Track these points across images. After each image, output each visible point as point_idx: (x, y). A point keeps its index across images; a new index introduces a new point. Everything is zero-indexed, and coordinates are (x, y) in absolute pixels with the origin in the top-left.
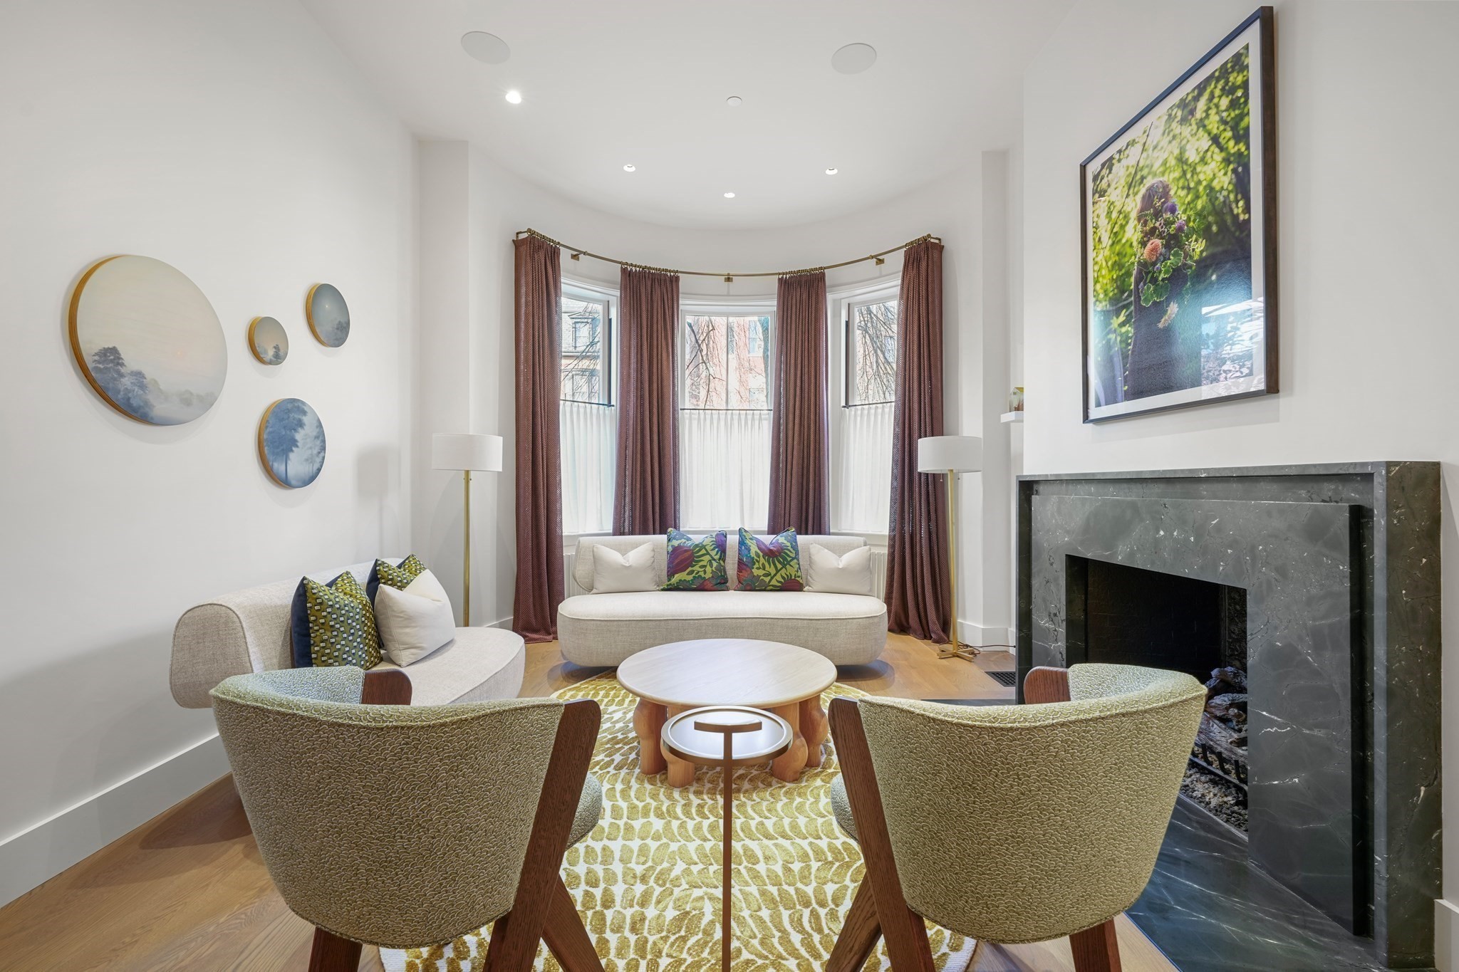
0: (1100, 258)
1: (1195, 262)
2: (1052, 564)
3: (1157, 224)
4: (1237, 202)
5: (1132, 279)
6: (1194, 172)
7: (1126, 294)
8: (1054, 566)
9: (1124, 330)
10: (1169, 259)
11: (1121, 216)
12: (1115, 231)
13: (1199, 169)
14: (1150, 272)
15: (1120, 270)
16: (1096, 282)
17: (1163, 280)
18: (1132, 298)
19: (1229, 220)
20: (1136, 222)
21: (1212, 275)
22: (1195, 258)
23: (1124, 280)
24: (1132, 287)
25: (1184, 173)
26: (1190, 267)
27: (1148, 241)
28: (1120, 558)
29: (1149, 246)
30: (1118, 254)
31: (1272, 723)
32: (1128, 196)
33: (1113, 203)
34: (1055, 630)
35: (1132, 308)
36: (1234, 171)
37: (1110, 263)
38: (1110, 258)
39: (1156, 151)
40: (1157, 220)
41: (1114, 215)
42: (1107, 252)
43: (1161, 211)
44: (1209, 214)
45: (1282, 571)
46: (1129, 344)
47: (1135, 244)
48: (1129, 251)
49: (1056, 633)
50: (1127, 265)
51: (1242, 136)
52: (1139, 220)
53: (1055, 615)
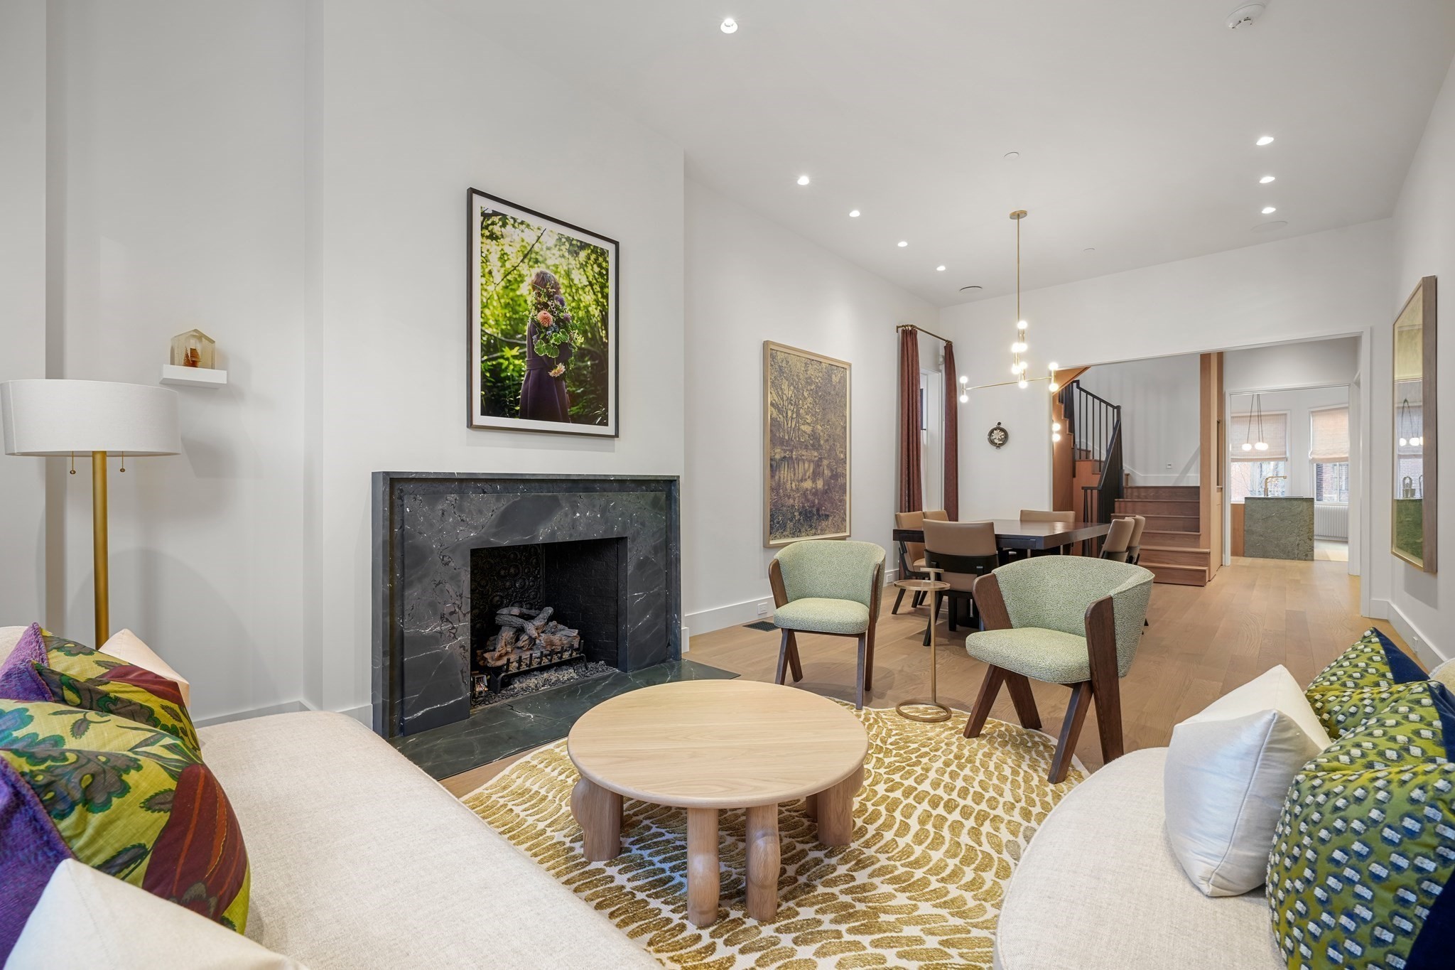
0: (491, 288)
1: (577, 347)
2: (447, 564)
3: (550, 303)
4: (602, 330)
5: (526, 328)
6: (577, 290)
7: (520, 336)
8: (452, 564)
9: (517, 362)
10: (558, 333)
11: (515, 272)
12: (509, 277)
13: (581, 292)
14: (542, 332)
15: (514, 314)
16: (485, 306)
17: (553, 344)
18: (526, 342)
19: (598, 337)
20: (530, 287)
21: (587, 361)
22: (578, 345)
23: (518, 324)
24: (526, 333)
25: (571, 287)
26: (575, 348)
27: (542, 309)
28: (541, 538)
29: (542, 312)
30: (512, 299)
32: (522, 261)
33: (506, 254)
34: (453, 628)
35: (526, 349)
36: (601, 311)
37: (502, 301)
38: (503, 297)
39: (548, 251)
40: (549, 300)
41: (508, 265)
42: (499, 289)
43: (553, 296)
44: (586, 324)
45: (643, 524)
46: (523, 376)
47: (529, 302)
48: (523, 304)
49: (454, 631)
50: (521, 313)
51: (606, 297)
52: (534, 288)
53: (452, 613)
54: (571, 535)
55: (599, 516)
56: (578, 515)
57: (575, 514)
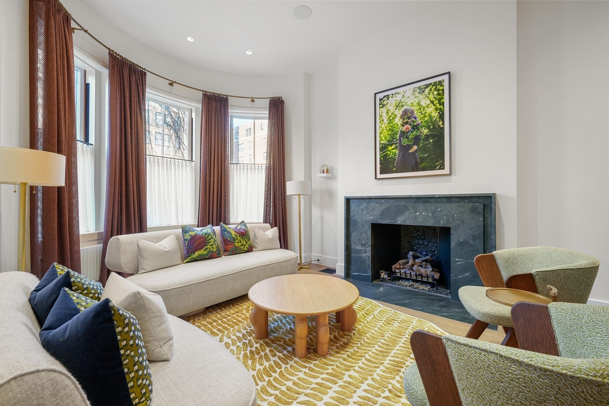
0: (383, 126)
1: (424, 135)
2: (363, 227)
3: (409, 121)
4: (440, 122)
5: (398, 136)
6: (424, 109)
7: (395, 140)
8: (365, 227)
9: (394, 151)
10: (414, 132)
11: (393, 115)
12: (390, 119)
13: (426, 109)
14: (405, 135)
15: (393, 132)
16: (381, 133)
17: (411, 138)
18: (398, 142)
19: (437, 126)
20: (400, 118)
21: (430, 140)
22: (424, 134)
23: (394, 135)
24: (398, 138)
25: (420, 109)
26: (422, 136)
27: (405, 125)
28: (399, 222)
29: (405, 127)
30: (391, 127)
31: (459, 261)
32: (396, 109)
33: (389, 110)
34: (365, 249)
35: (398, 144)
36: (439, 113)
37: (387, 129)
38: (388, 127)
39: (408, 99)
40: (409, 119)
41: (390, 114)
42: (386, 125)
43: (410, 117)
44: (430, 122)
46: (397, 156)
47: (399, 125)
48: (396, 126)
50: (395, 131)
51: (443, 104)
52: (401, 118)
53: (365, 244)
54: (414, 223)
55: (430, 215)
56: (418, 213)
57: (416, 213)
